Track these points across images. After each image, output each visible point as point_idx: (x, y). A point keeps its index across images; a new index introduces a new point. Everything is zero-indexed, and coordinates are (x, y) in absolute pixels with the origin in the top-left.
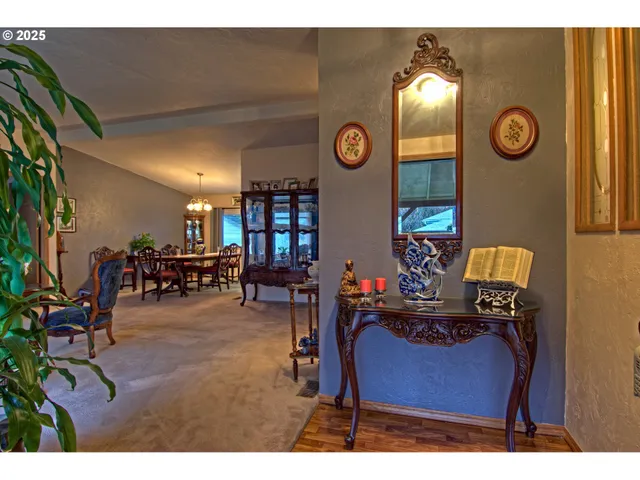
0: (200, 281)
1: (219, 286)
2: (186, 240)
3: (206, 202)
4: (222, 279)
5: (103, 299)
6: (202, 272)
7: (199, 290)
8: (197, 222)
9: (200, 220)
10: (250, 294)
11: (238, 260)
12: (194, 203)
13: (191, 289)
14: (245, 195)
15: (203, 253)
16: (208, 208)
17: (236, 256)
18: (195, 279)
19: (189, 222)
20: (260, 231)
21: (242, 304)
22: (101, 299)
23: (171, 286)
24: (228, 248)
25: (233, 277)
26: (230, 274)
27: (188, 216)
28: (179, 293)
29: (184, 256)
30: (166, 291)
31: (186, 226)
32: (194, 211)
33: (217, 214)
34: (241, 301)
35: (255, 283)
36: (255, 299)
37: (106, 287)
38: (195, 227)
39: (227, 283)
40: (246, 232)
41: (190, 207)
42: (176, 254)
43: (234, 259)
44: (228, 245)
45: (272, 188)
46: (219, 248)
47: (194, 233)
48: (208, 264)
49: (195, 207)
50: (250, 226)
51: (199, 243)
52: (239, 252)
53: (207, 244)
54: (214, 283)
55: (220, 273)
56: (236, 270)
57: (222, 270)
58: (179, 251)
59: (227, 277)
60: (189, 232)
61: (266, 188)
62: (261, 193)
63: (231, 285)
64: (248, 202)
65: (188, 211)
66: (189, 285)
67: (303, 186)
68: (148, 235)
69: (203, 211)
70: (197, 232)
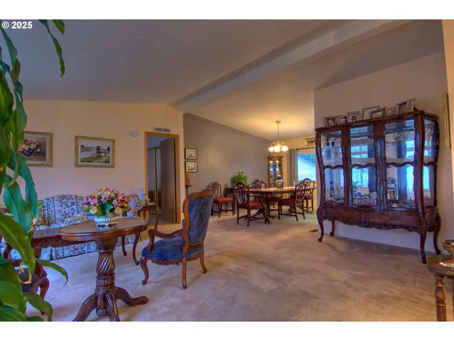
0: (280, 210)
1: (296, 216)
2: (269, 176)
3: (283, 145)
4: (298, 210)
5: (193, 233)
6: (282, 202)
7: (279, 219)
8: (277, 162)
9: (279, 160)
10: (328, 229)
11: (311, 193)
12: (273, 145)
13: (273, 217)
14: (319, 131)
15: (282, 186)
16: (285, 149)
17: (309, 190)
18: (276, 207)
19: (271, 162)
20: (337, 167)
21: (320, 240)
22: (191, 233)
23: (258, 213)
24: (303, 182)
25: (307, 207)
26: (305, 205)
27: (271, 157)
28: (264, 220)
29: (268, 190)
30: (254, 218)
31: (269, 165)
32: (274, 153)
33: (292, 155)
34: (318, 234)
35: (333, 219)
36: (332, 234)
37: (195, 222)
38: (275, 166)
39: (303, 214)
40: (321, 168)
41: (271, 149)
42: (261, 188)
43: (308, 193)
44: (303, 179)
45: (350, 120)
46: (294, 183)
47: (275, 170)
48: (286, 196)
49: (275, 149)
50: (326, 162)
51: (279, 179)
52: (312, 186)
53: (285, 179)
54: (292, 212)
55: (296, 205)
56: (310, 201)
57: (298, 202)
58: (263, 185)
59: (302, 207)
60: (271, 170)
61: (343, 121)
62: (337, 127)
63: (306, 215)
64: (323, 138)
65: (270, 153)
66: (271, 212)
67: (389, 113)
68: (243, 173)
69: (281, 152)
70: (278, 169)
